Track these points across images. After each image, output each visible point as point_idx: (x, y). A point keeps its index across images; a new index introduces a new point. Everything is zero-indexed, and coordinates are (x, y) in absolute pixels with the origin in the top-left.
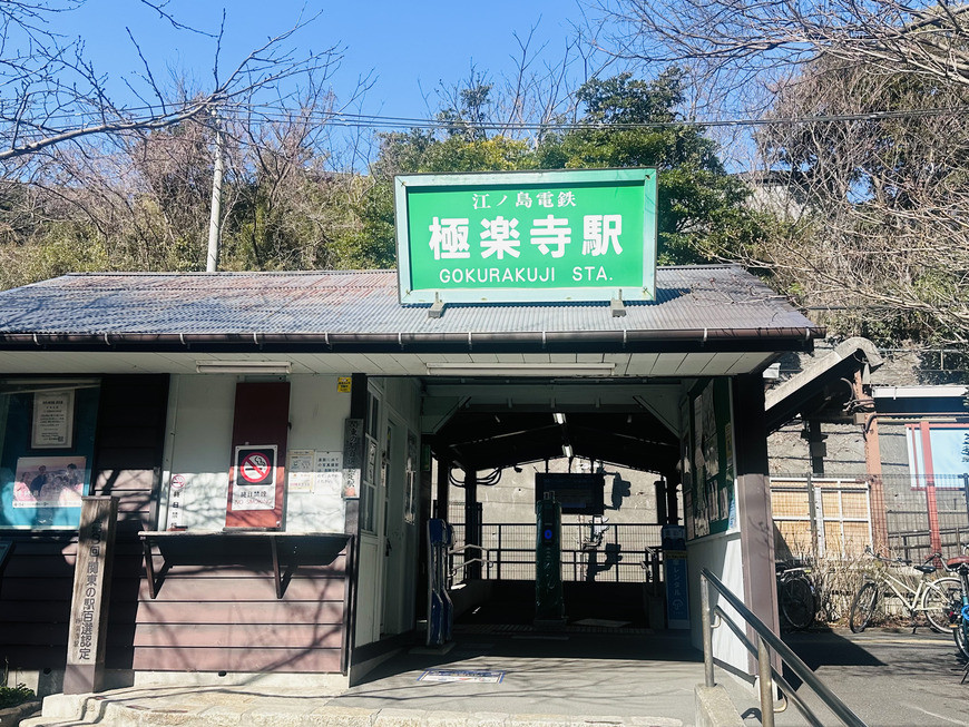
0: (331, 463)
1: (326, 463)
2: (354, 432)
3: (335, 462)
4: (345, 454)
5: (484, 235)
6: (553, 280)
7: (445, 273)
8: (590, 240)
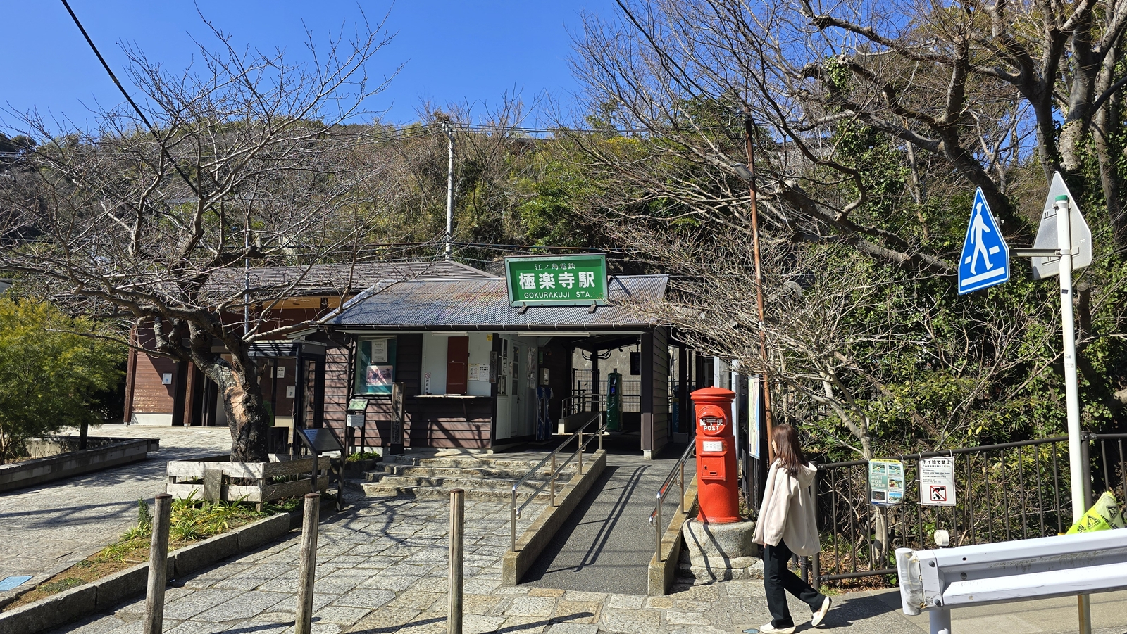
0: (487, 369)
1: (483, 369)
2: (494, 357)
4: (490, 366)
5: (540, 280)
6: (569, 297)
7: (526, 294)
8: (582, 282)
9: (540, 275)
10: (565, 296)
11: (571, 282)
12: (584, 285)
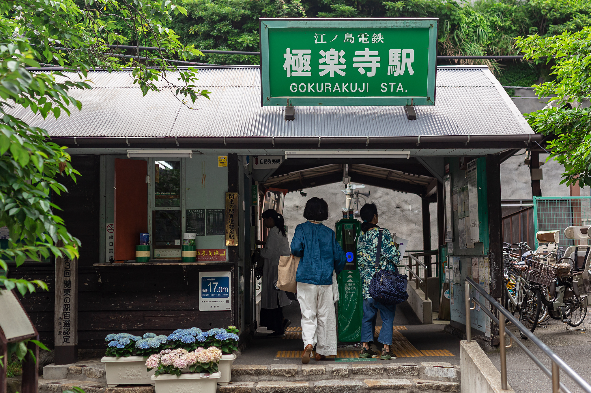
5: (321, 61)
6: (367, 91)
7: (294, 86)
8: (393, 66)
9: (322, 53)
10: (362, 90)
11: (375, 65)
12: (395, 71)
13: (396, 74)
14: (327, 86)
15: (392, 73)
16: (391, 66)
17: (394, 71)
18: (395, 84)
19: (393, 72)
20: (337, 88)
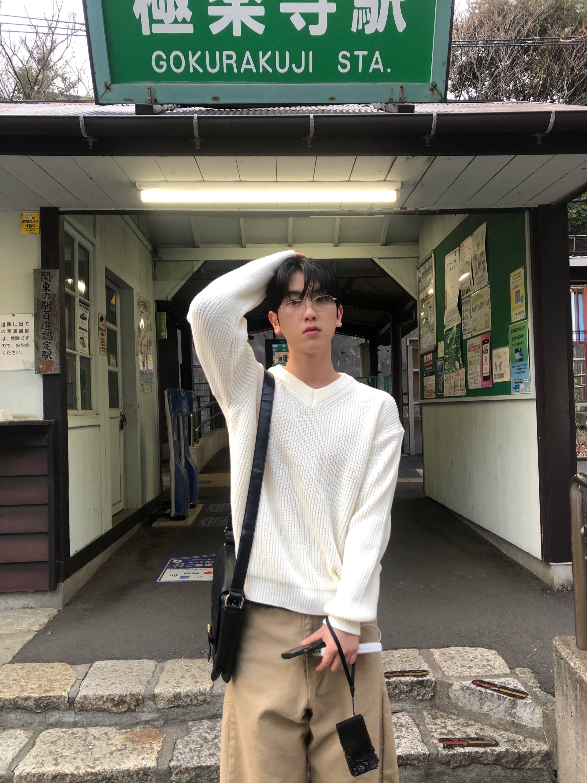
0: (18, 328)
1: (12, 328)
2: (46, 287)
3: (24, 328)
4: (36, 316)
6: (311, 71)
7: (158, 58)
8: (362, 9)
10: (299, 67)
11: (325, 7)
12: (368, 22)
13: (369, 30)
14: (229, 57)
15: (360, 28)
16: (358, 9)
17: (365, 21)
18: (366, 53)
19: (363, 25)
20: (248, 63)
